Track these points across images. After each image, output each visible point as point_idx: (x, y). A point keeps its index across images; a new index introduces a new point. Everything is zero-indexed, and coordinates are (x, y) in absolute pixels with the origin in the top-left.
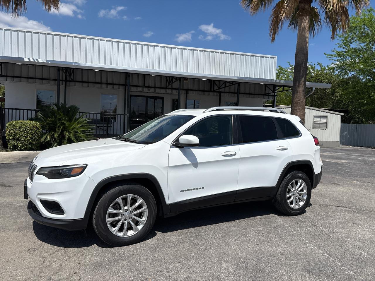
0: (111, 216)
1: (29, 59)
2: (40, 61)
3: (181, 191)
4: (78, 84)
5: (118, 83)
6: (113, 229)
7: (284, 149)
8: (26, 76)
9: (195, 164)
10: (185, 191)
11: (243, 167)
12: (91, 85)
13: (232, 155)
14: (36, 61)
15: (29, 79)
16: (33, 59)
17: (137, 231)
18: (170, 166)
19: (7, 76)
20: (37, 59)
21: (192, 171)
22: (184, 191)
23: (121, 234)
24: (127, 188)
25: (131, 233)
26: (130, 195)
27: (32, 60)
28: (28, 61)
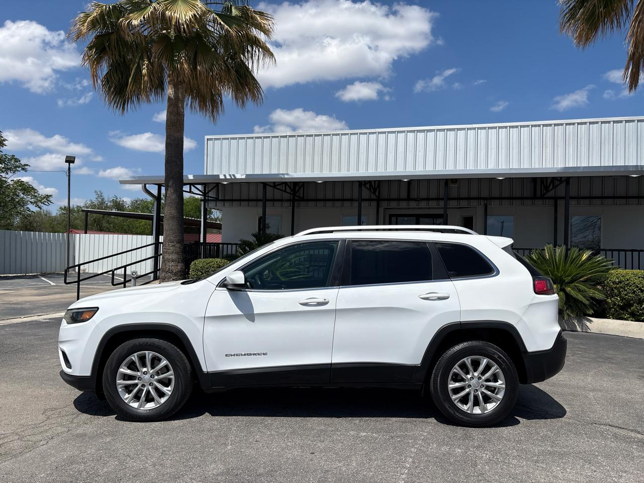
0: (126, 378)
1: (225, 176)
2: (238, 176)
3: (226, 355)
4: (311, 204)
5: (368, 198)
6: (127, 396)
7: (440, 299)
8: (246, 198)
9: (250, 315)
10: (234, 355)
11: (344, 326)
12: (329, 204)
13: (319, 304)
14: (233, 178)
15: (242, 202)
16: (230, 175)
17: (159, 404)
18: (208, 316)
19: (224, 200)
20: (234, 175)
21: (244, 326)
22: (231, 355)
23: (135, 405)
24: (144, 342)
25: (150, 406)
26: (149, 353)
27: (228, 177)
28: (224, 178)
